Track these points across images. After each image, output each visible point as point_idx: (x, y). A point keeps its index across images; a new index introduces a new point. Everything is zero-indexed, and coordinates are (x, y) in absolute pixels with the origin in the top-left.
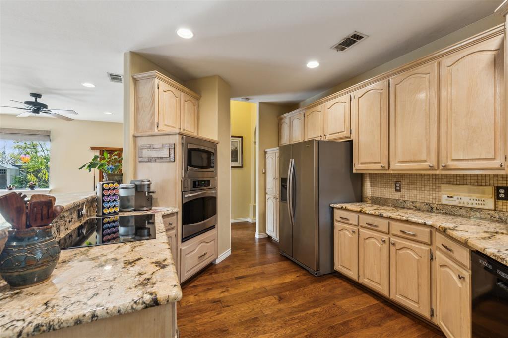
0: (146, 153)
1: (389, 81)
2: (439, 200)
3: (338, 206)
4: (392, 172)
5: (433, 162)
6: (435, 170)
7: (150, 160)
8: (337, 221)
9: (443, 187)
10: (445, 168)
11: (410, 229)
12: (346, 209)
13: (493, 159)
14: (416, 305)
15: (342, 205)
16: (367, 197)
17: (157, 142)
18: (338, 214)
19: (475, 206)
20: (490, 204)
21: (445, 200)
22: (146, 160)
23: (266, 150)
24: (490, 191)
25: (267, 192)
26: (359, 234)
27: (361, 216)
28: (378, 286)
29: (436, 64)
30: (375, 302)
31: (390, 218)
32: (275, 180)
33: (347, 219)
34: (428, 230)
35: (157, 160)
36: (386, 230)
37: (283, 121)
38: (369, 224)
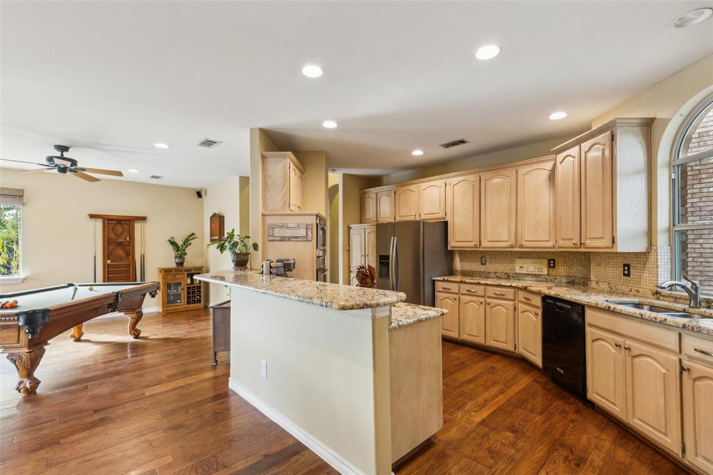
0: (279, 232)
1: (480, 176)
2: (514, 270)
3: (440, 278)
4: (482, 249)
5: (513, 243)
6: (514, 248)
7: (283, 239)
8: (439, 292)
9: (517, 260)
10: (521, 246)
11: (499, 291)
12: (448, 281)
13: (548, 241)
14: (505, 345)
15: (444, 277)
16: (457, 271)
17: (292, 222)
18: (439, 286)
19: (536, 273)
20: (545, 271)
21: (518, 270)
22: (278, 238)
23: (351, 226)
24: (545, 262)
25: (351, 269)
26: (459, 300)
27: (462, 285)
28: (477, 338)
29: (514, 171)
30: (474, 351)
31: (486, 284)
32: (363, 258)
33: (449, 289)
34: (512, 290)
35: (292, 239)
36: (482, 294)
37: (367, 195)
38: (468, 291)
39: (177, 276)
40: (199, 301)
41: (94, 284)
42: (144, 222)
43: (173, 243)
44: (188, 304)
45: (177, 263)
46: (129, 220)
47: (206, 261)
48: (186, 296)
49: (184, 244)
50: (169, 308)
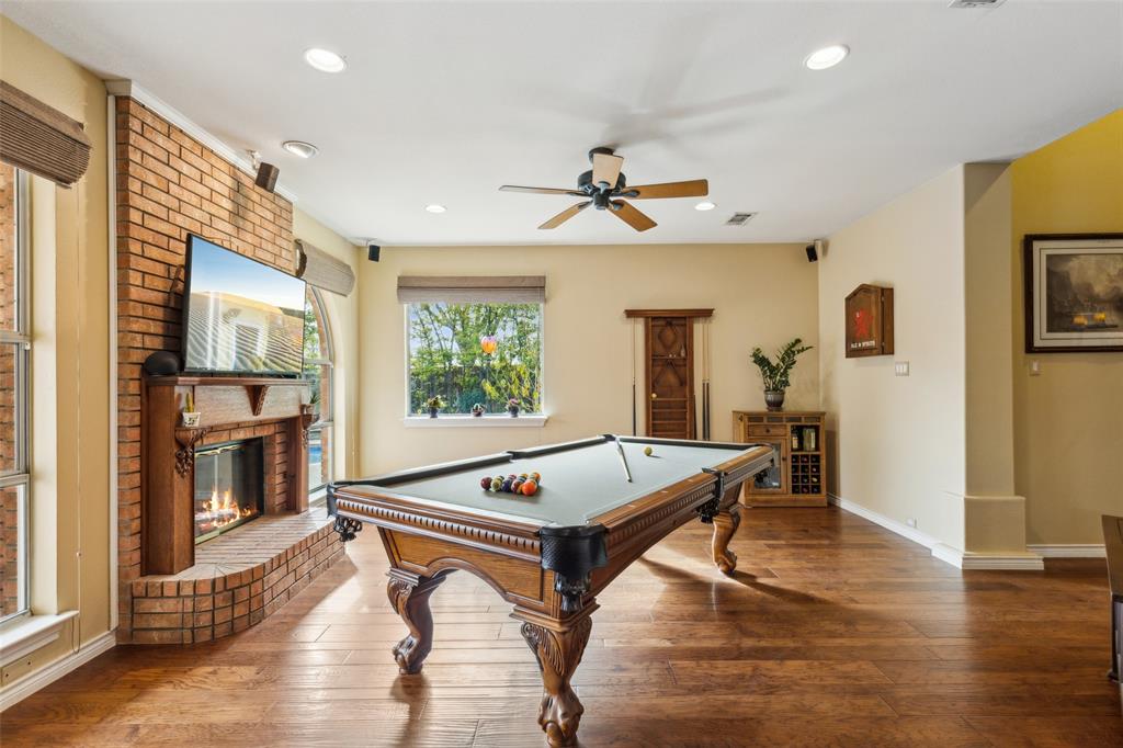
39: (773, 431)
40: (816, 489)
41: (632, 437)
42: (708, 319)
43: (761, 361)
44: (794, 492)
45: (769, 403)
46: (685, 318)
47: (827, 400)
48: (790, 474)
49: (783, 360)
50: (758, 497)
